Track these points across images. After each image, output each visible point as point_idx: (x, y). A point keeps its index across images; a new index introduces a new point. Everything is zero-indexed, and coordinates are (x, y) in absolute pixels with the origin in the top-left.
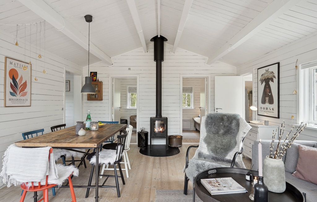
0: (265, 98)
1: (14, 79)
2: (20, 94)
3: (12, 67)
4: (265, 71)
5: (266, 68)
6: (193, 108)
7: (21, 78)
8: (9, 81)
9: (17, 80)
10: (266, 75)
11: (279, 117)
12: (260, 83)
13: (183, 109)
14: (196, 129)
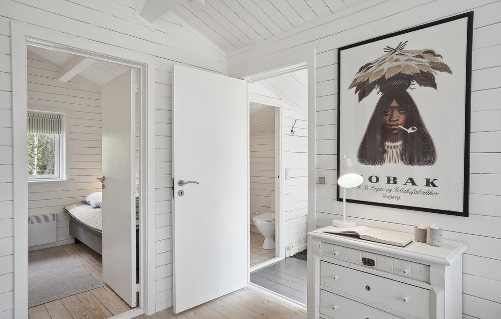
0: (383, 146)
4: (383, 54)
5: (393, 42)
6: (64, 177)
10: (386, 66)
11: (465, 213)
12: (349, 95)
13: (29, 184)
14: (77, 241)
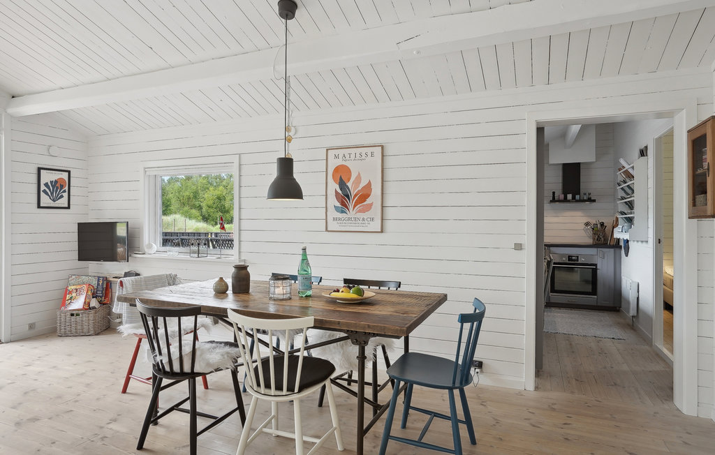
1: (342, 185)
2: (356, 208)
3: (339, 162)
7: (359, 178)
8: (334, 187)
9: (349, 184)
